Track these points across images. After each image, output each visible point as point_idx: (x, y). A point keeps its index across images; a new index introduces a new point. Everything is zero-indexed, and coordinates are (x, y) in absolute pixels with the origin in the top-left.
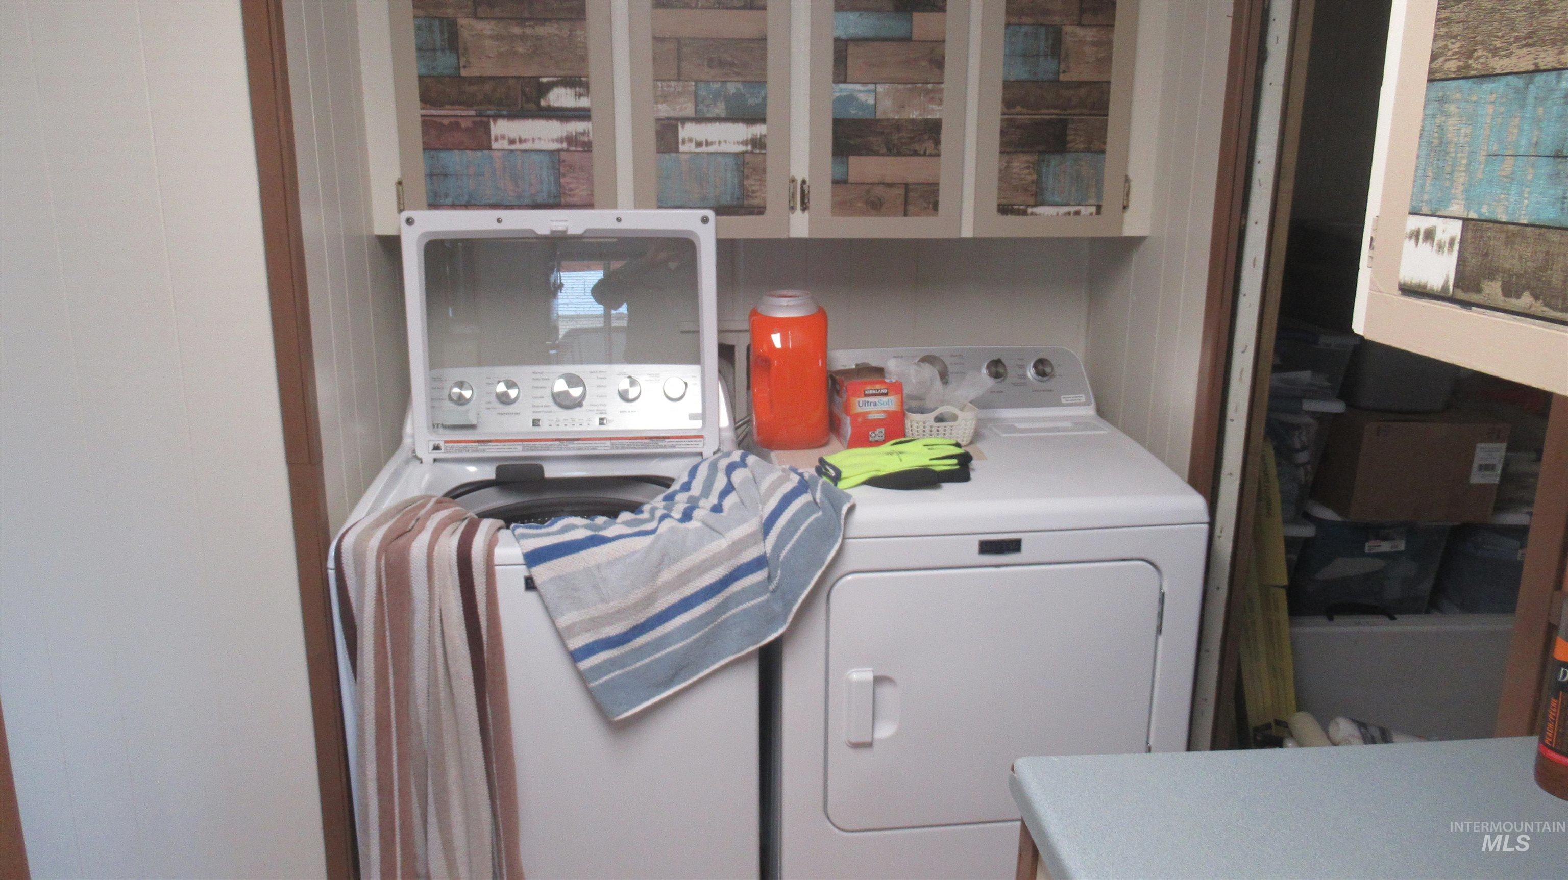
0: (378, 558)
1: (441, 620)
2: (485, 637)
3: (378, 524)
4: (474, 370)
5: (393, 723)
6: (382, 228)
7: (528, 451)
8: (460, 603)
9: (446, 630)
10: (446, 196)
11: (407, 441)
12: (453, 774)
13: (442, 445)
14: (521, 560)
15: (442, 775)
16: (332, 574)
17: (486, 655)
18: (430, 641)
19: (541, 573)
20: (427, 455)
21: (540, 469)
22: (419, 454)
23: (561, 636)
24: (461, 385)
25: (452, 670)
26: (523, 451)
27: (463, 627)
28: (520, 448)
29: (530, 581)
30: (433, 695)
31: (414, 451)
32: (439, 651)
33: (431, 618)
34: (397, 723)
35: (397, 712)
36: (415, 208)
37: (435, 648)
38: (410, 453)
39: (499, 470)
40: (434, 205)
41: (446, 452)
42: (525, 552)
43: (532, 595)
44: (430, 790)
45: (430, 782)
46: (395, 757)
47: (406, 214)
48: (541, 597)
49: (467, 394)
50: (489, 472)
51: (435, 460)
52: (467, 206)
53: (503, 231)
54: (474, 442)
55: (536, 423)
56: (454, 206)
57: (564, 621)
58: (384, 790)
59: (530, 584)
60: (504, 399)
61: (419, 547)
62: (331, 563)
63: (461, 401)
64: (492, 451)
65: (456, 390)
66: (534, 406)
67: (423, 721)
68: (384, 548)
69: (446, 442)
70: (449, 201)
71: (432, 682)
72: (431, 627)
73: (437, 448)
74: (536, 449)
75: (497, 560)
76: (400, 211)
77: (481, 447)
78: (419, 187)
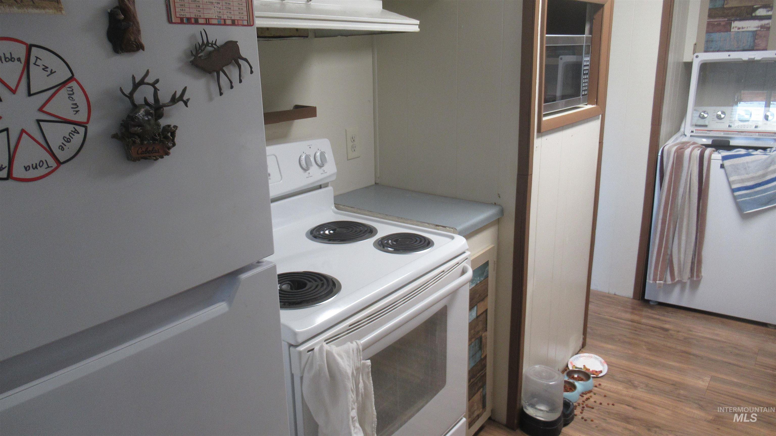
0: (675, 153)
1: (691, 174)
2: (704, 181)
3: (675, 145)
4: (709, 108)
5: (670, 203)
6: (687, 59)
7: (725, 134)
8: (698, 169)
9: (692, 177)
10: (711, 48)
11: (682, 129)
12: (685, 224)
13: (694, 131)
14: (720, 158)
15: (682, 221)
16: (659, 158)
17: (703, 187)
18: (686, 180)
19: (727, 163)
20: (688, 134)
21: (729, 142)
22: (686, 134)
23: (730, 183)
24: (704, 112)
25: (691, 190)
26: (724, 135)
27: (697, 176)
28: (722, 134)
29: (722, 165)
30: (683, 196)
31: (684, 132)
32: (688, 183)
33: (688, 173)
34: (671, 204)
35: (672, 200)
36: (699, 52)
37: (687, 182)
38: (683, 133)
39: (713, 141)
40: (706, 51)
41: (695, 133)
42: (722, 156)
43: (722, 170)
44: (677, 226)
45: (678, 224)
46: (668, 214)
47: (696, 54)
48: (725, 171)
49: (706, 115)
50: (709, 142)
51: (691, 136)
52: (718, 51)
53: (730, 59)
54: (706, 130)
55: (729, 126)
56: (713, 51)
57: (731, 179)
58: (664, 222)
59: (722, 166)
60: (719, 117)
61: (687, 152)
62: (660, 154)
63: (703, 118)
64: (712, 134)
65: (702, 113)
66: (730, 120)
67: (679, 204)
68: (677, 151)
69: (696, 130)
70: (712, 50)
71: (684, 192)
72: (687, 175)
73: (692, 132)
74: (728, 134)
75: (712, 158)
76: (694, 53)
77: (708, 132)
78: (702, 46)
